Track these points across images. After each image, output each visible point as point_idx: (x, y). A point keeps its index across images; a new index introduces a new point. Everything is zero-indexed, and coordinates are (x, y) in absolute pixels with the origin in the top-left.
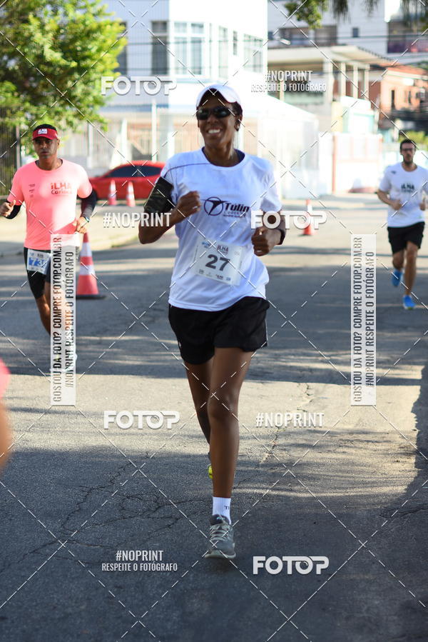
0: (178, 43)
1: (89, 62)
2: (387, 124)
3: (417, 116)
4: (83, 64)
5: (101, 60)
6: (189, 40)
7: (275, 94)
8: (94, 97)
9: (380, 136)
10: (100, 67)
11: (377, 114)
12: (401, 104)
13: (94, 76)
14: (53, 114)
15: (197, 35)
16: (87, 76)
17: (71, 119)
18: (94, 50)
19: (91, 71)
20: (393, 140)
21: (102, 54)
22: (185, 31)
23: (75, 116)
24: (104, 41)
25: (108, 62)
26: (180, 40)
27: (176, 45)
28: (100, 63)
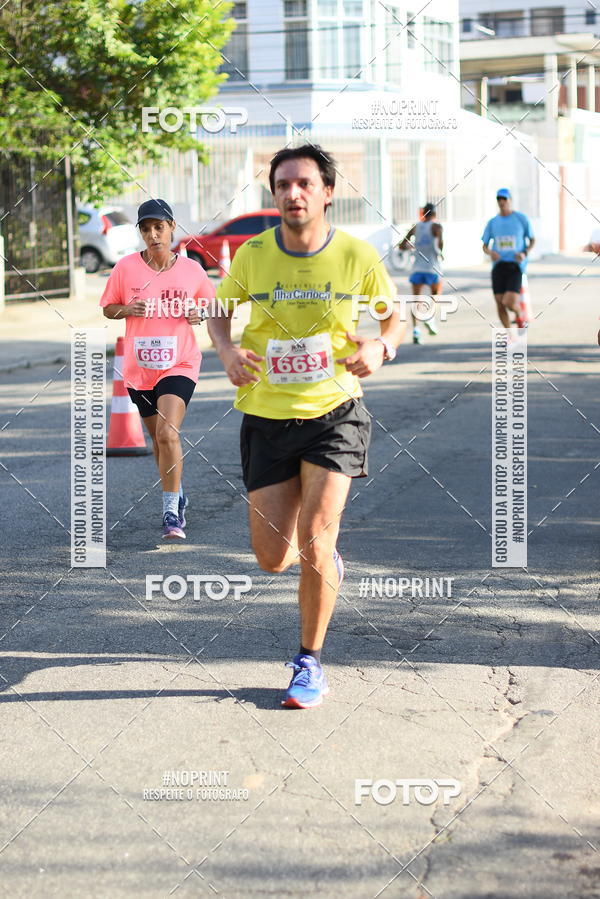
0: (324, 29)
1: (177, 58)
4: (167, 60)
5: (195, 54)
6: (340, 25)
7: (473, 107)
10: (194, 65)
13: (184, 78)
14: (125, 141)
15: (353, 19)
16: (175, 79)
17: (151, 146)
18: (182, 39)
19: (180, 71)
21: (197, 45)
22: (333, 12)
23: (157, 142)
24: (200, 24)
25: (207, 58)
26: (328, 26)
27: (322, 32)
28: (192, 59)
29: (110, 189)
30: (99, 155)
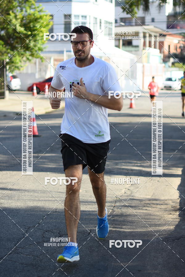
1: (36, 32)
2: (167, 59)
3: (179, 56)
4: (34, 33)
5: (41, 31)
7: (118, 46)
8: (38, 47)
9: (163, 65)
11: (162, 55)
12: (173, 51)
13: (38, 38)
14: (20, 55)
15: (84, 20)
16: (35, 38)
17: (28, 57)
18: (38, 27)
19: (37, 36)
20: (169, 67)
21: (42, 29)
22: (79, 19)
23: (30, 55)
24: (43, 23)
25: (44, 32)
26: (77, 23)
27: (75, 25)
28: (41, 33)
29: (16, 69)
30: (14, 59)
